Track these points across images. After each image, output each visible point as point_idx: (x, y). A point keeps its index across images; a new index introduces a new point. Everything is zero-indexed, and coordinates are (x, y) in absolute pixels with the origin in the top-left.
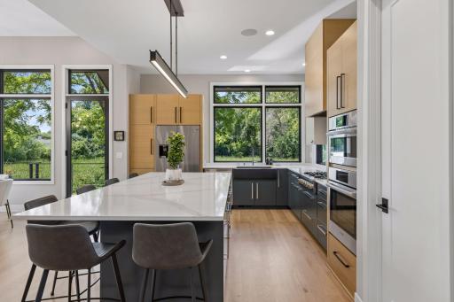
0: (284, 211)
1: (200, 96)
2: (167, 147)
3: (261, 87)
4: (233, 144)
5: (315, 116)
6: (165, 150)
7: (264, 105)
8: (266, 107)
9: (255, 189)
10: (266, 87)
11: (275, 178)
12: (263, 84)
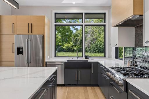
0: (95, 88)
1: (44, 17)
2: (22, 48)
3: (82, 14)
4: (75, 47)
5: (118, 26)
6: (21, 50)
7: (84, 24)
8: (85, 25)
9: (77, 74)
10: (86, 14)
11: (90, 68)
12: (84, 12)
